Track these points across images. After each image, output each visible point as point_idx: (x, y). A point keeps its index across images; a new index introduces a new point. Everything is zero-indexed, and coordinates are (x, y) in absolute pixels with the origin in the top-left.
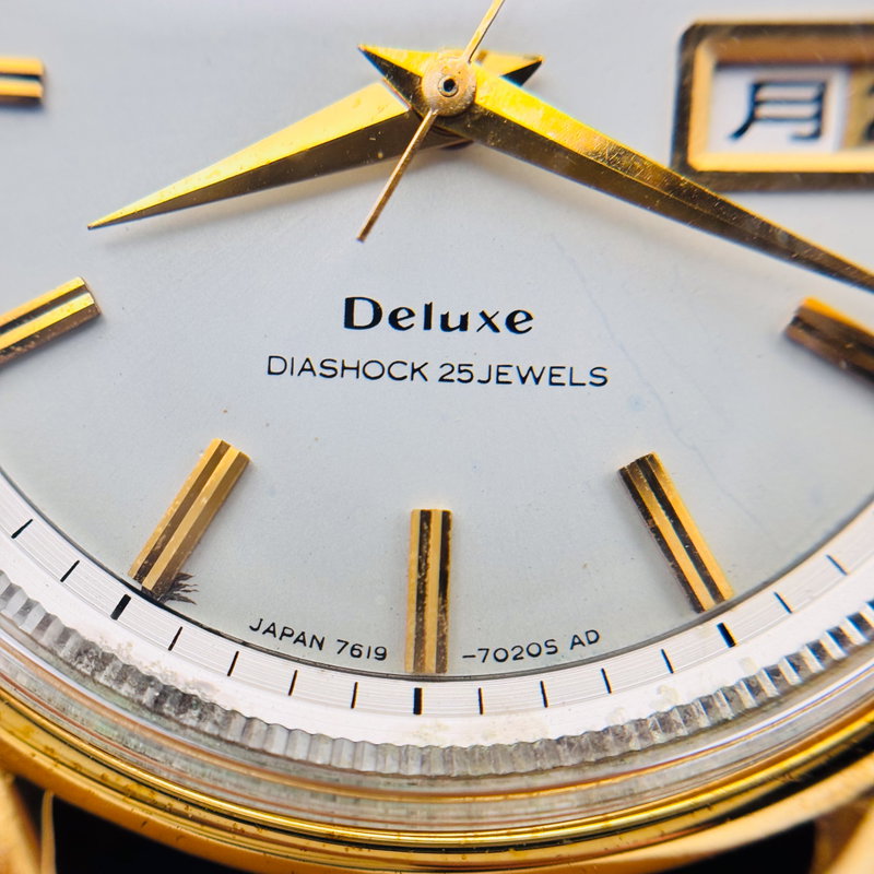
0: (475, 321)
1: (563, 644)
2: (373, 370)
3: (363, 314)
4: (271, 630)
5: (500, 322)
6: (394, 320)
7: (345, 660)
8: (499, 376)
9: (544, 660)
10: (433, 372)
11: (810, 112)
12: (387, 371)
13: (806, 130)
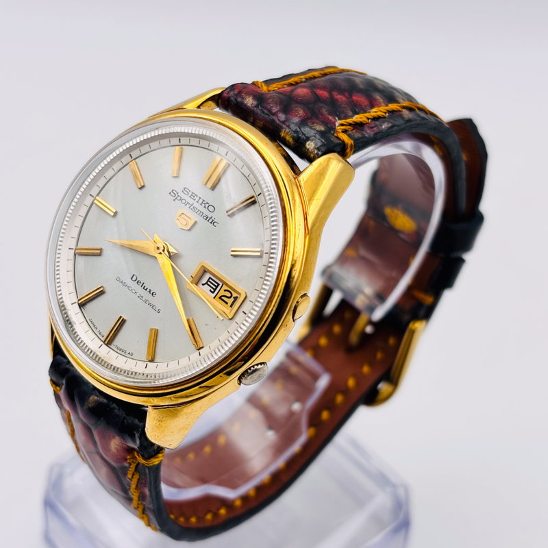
0: (148, 290)
1: (127, 353)
3: (134, 278)
4: (91, 322)
7: (97, 333)
9: (123, 353)
10: (138, 294)
11: (214, 287)
12: (132, 290)
13: (213, 290)
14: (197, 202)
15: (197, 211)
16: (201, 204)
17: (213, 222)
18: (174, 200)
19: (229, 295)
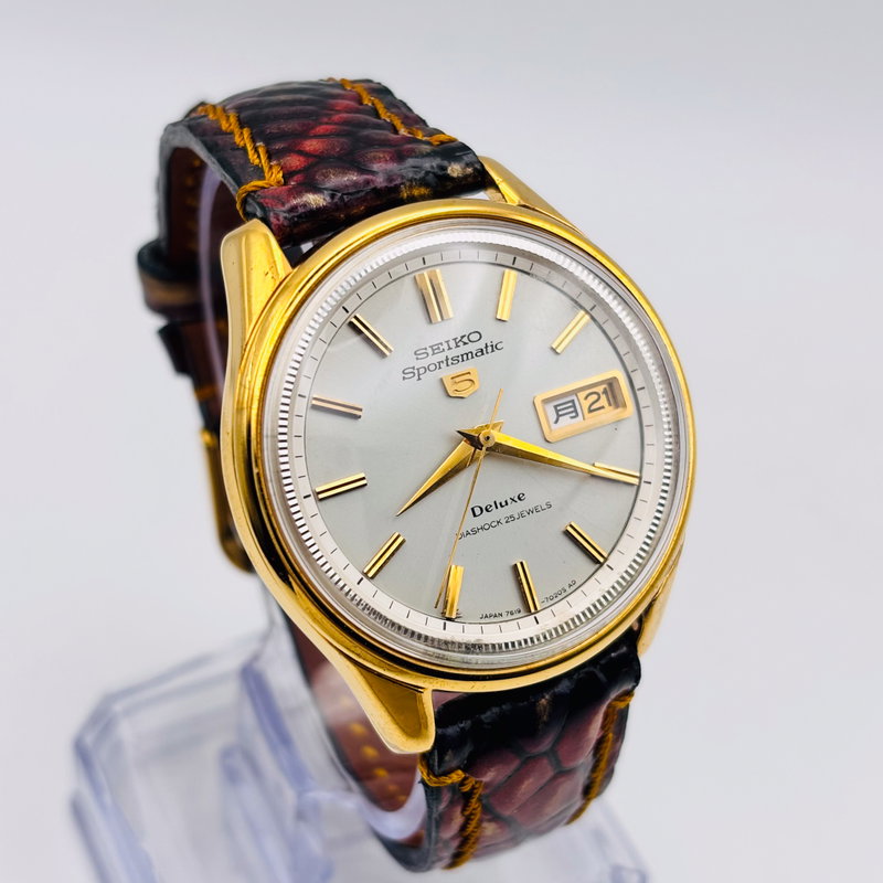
0: (509, 501)
1: (567, 587)
2: (487, 527)
3: (477, 511)
4: (486, 616)
5: (516, 499)
6: (487, 510)
7: (510, 617)
8: (521, 515)
9: (564, 595)
10: (503, 521)
11: (572, 409)
12: (490, 526)
13: (574, 414)
14: (450, 348)
15: (460, 359)
16: (458, 346)
17: (494, 348)
18: (419, 379)
19: (595, 397)
